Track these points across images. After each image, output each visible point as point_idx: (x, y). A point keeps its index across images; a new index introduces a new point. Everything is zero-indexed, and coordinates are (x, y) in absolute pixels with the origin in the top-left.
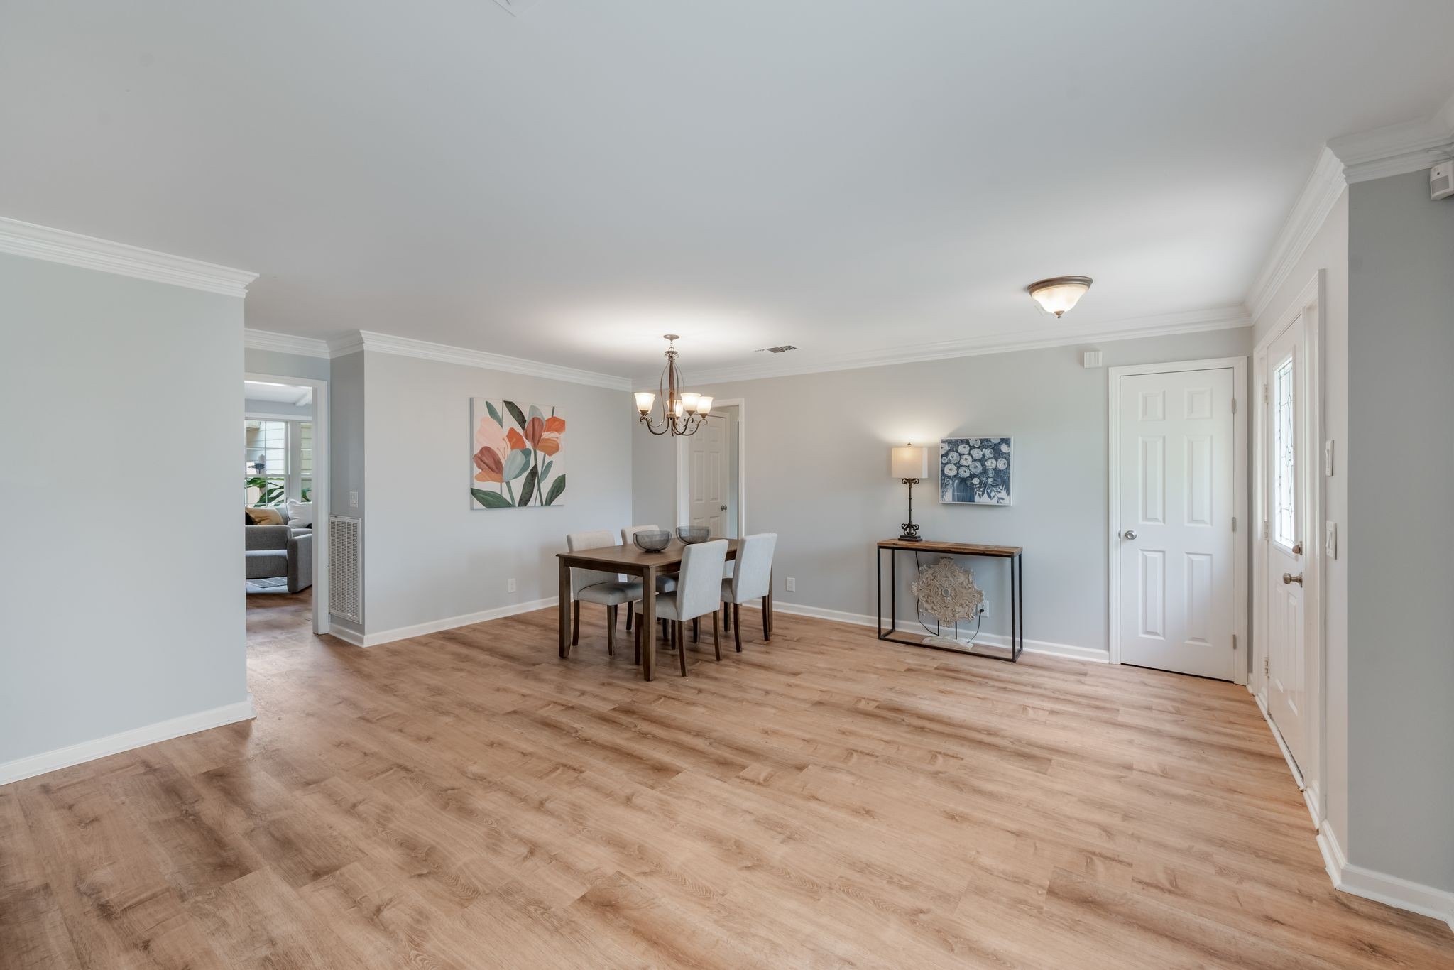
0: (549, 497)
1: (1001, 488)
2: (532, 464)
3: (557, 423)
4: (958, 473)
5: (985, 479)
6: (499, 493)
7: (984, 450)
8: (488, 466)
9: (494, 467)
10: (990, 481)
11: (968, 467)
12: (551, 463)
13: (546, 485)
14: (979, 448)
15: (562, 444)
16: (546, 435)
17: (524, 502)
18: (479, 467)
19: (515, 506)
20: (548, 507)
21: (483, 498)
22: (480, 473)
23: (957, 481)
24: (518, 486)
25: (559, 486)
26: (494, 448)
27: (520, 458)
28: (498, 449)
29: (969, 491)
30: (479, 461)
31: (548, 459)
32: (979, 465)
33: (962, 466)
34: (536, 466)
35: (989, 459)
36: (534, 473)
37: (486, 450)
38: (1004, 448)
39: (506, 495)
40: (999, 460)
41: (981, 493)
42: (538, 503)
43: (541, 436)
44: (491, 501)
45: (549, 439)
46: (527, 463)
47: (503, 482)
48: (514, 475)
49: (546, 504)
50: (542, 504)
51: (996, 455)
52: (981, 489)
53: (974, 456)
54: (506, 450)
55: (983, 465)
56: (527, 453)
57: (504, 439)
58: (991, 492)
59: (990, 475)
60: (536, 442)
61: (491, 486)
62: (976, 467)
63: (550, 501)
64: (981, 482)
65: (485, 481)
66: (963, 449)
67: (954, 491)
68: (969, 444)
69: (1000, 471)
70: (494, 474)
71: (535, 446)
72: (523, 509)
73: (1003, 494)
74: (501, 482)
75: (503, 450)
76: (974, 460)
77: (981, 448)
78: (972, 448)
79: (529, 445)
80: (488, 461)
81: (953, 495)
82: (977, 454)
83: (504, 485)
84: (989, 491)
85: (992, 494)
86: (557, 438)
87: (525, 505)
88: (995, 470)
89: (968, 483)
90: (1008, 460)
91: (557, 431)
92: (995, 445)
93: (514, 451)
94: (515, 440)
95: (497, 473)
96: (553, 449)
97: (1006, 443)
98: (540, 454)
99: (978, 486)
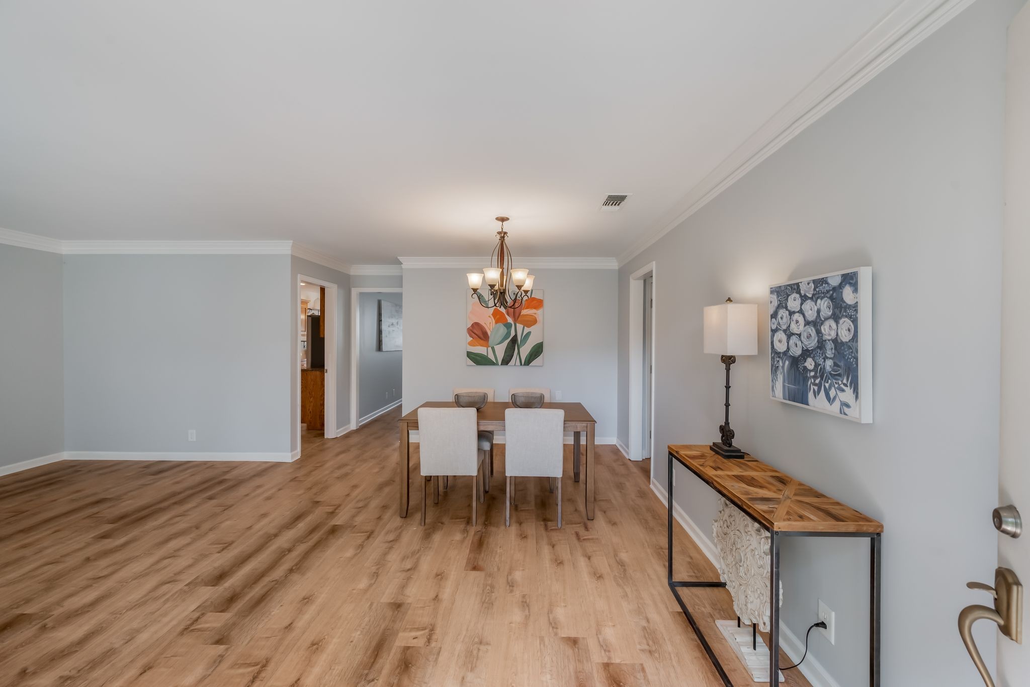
0: (527, 359)
1: (845, 381)
2: (513, 334)
3: (535, 302)
4: (788, 348)
5: (821, 361)
6: (486, 355)
7: (819, 301)
8: (477, 335)
9: (482, 336)
10: (829, 363)
11: (799, 335)
12: (529, 333)
13: (525, 350)
14: (811, 299)
15: (539, 318)
16: (525, 312)
17: (506, 361)
18: (471, 336)
19: (498, 365)
20: (526, 367)
21: (474, 358)
22: (472, 340)
23: (787, 363)
24: (501, 350)
25: (537, 351)
26: (482, 323)
27: (502, 330)
28: (485, 323)
29: (801, 383)
30: (471, 332)
31: (527, 330)
32: (812, 331)
33: (793, 334)
34: (516, 336)
35: (826, 319)
36: (514, 340)
37: (476, 325)
38: (848, 295)
39: (491, 356)
40: (841, 321)
41: (816, 388)
42: (518, 363)
43: (520, 313)
44: (479, 360)
45: (527, 315)
46: (509, 333)
47: (489, 347)
48: (497, 343)
49: (525, 365)
50: (521, 364)
51: (837, 311)
52: (817, 381)
53: (806, 314)
54: (491, 324)
55: (819, 332)
56: (508, 326)
57: (489, 317)
58: (830, 388)
59: (829, 354)
60: (516, 317)
61: (480, 350)
62: (809, 336)
63: (528, 362)
64: (817, 365)
65: (474, 346)
66: (793, 303)
67: (784, 382)
68: (799, 292)
69: (842, 343)
70: (482, 342)
71: (515, 321)
72: (504, 367)
73: (847, 395)
74: (487, 347)
75: (489, 323)
76: (807, 323)
77: (815, 298)
78: (804, 298)
79: (510, 320)
80: (478, 333)
81: (784, 386)
82: (810, 310)
83: (490, 349)
84: (827, 385)
85: (832, 393)
86: (535, 314)
87: (507, 365)
88: (835, 341)
89: (801, 367)
90: (855, 321)
91: (535, 308)
92: (834, 289)
93: (497, 324)
94: (498, 317)
95: (484, 341)
96: (532, 322)
97: (850, 284)
98: (520, 327)
99: (812, 374)
